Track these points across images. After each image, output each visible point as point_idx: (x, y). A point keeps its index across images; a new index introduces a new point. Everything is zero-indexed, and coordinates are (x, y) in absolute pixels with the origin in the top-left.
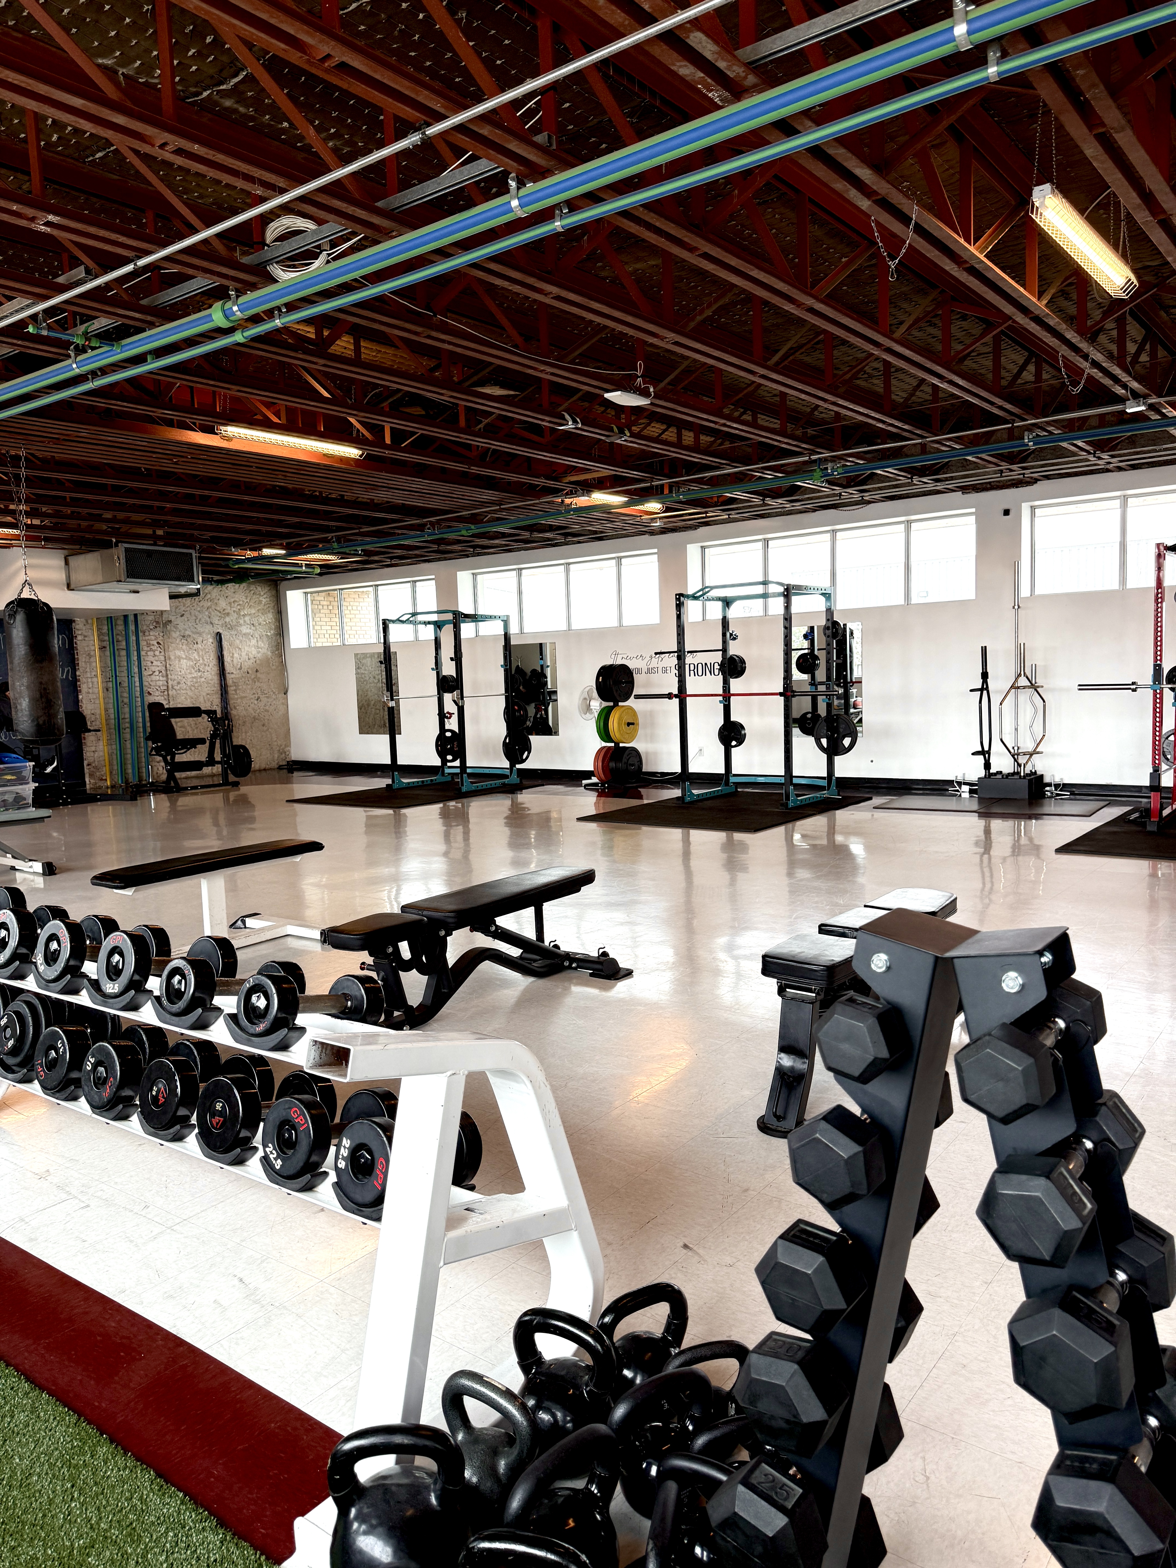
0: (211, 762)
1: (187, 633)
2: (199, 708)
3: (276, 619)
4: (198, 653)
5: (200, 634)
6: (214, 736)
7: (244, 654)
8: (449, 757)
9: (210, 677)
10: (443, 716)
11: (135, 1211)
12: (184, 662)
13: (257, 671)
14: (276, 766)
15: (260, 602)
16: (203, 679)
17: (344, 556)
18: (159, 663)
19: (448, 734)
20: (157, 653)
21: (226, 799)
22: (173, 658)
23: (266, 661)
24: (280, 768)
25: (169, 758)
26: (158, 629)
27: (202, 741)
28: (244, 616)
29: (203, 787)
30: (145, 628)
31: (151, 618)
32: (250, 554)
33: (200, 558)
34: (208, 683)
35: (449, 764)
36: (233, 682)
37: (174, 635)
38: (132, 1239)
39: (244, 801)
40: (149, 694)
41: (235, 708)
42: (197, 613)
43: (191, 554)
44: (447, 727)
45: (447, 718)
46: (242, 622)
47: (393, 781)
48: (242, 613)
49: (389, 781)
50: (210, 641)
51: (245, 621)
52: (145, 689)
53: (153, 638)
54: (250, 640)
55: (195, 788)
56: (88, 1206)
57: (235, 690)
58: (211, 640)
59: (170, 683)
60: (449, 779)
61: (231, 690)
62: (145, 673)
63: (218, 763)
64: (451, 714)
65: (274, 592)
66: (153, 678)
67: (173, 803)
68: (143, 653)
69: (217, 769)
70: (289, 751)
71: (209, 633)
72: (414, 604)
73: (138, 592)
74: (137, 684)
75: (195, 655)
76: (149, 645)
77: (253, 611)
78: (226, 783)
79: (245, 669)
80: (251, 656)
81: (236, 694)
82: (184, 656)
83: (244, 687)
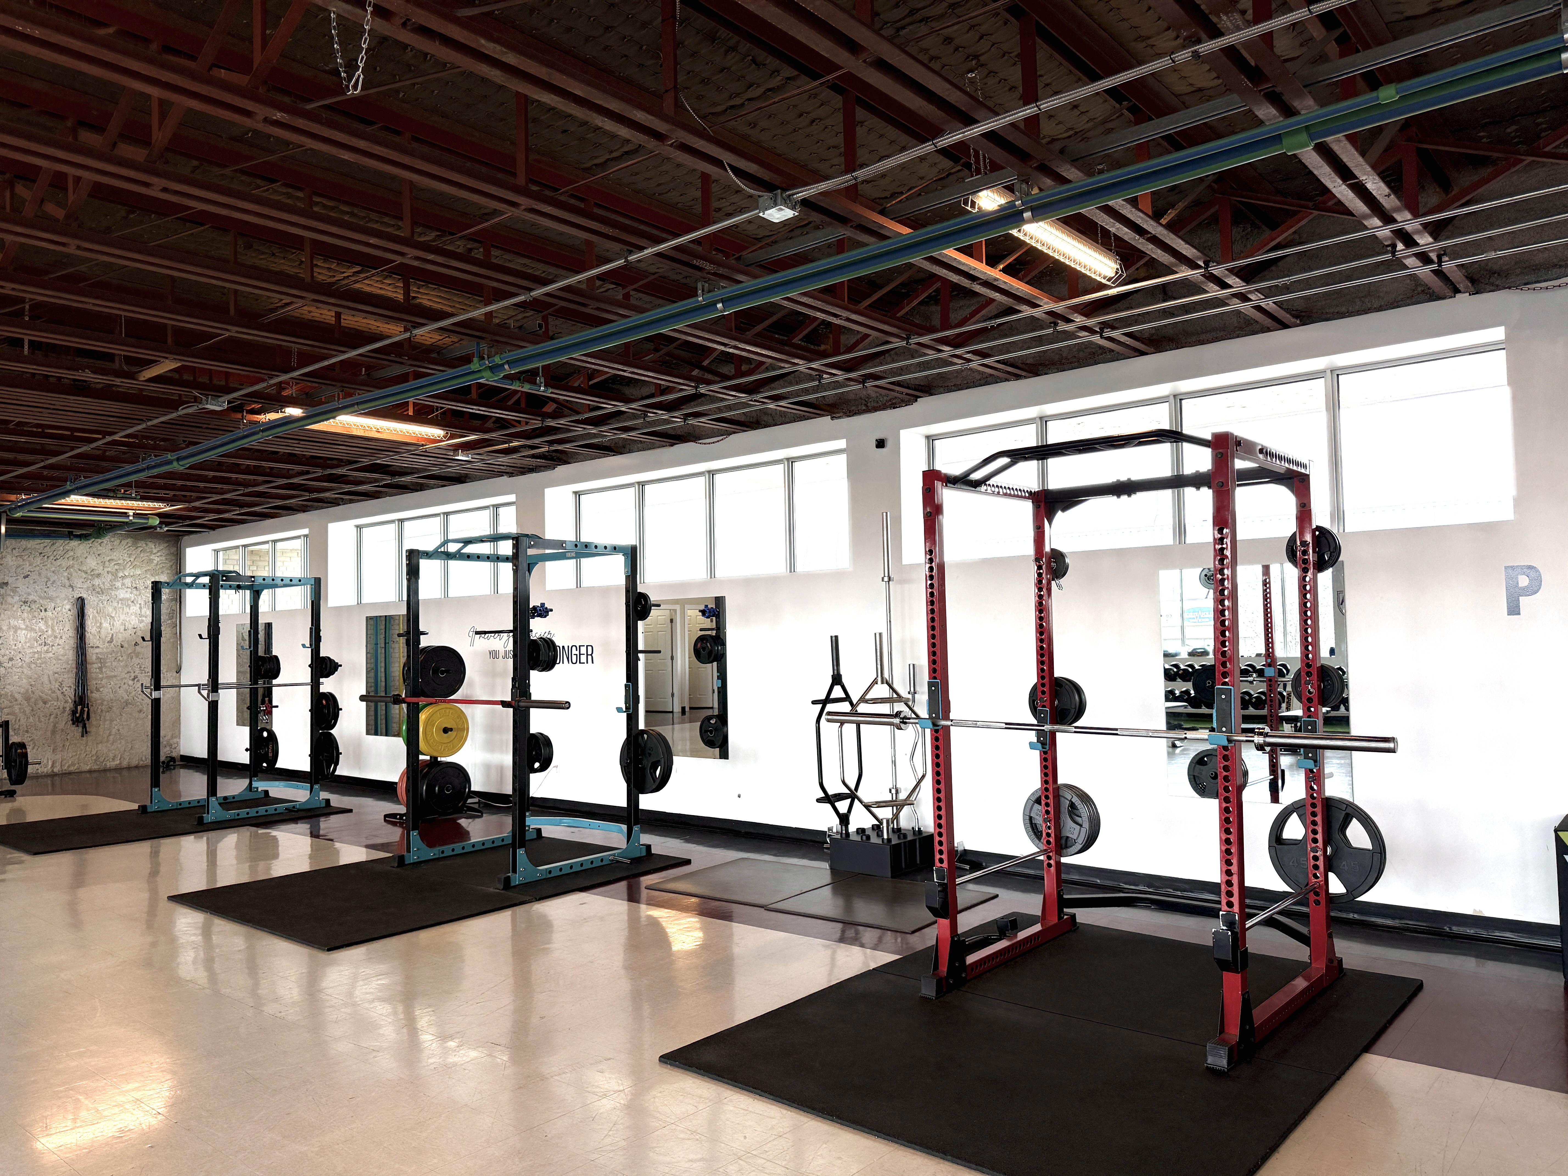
1: (31, 598)
5: (51, 599)
7: (117, 624)
9: (61, 651)
15: (151, 561)
16: (51, 655)
28: (123, 578)
34: (56, 659)
36: (98, 658)
37: (9, 600)
41: (98, 690)
42: (50, 574)
46: (119, 584)
48: (121, 574)
51: (123, 584)
54: (129, 606)
57: (100, 669)
58: (67, 607)
61: (94, 668)
65: (174, 550)
70: (178, 744)
71: (67, 598)
75: (42, 626)
77: (138, 572)
79: (118, 641)
81: (101, 672)
82: (23, 627)
83: (115, 664)
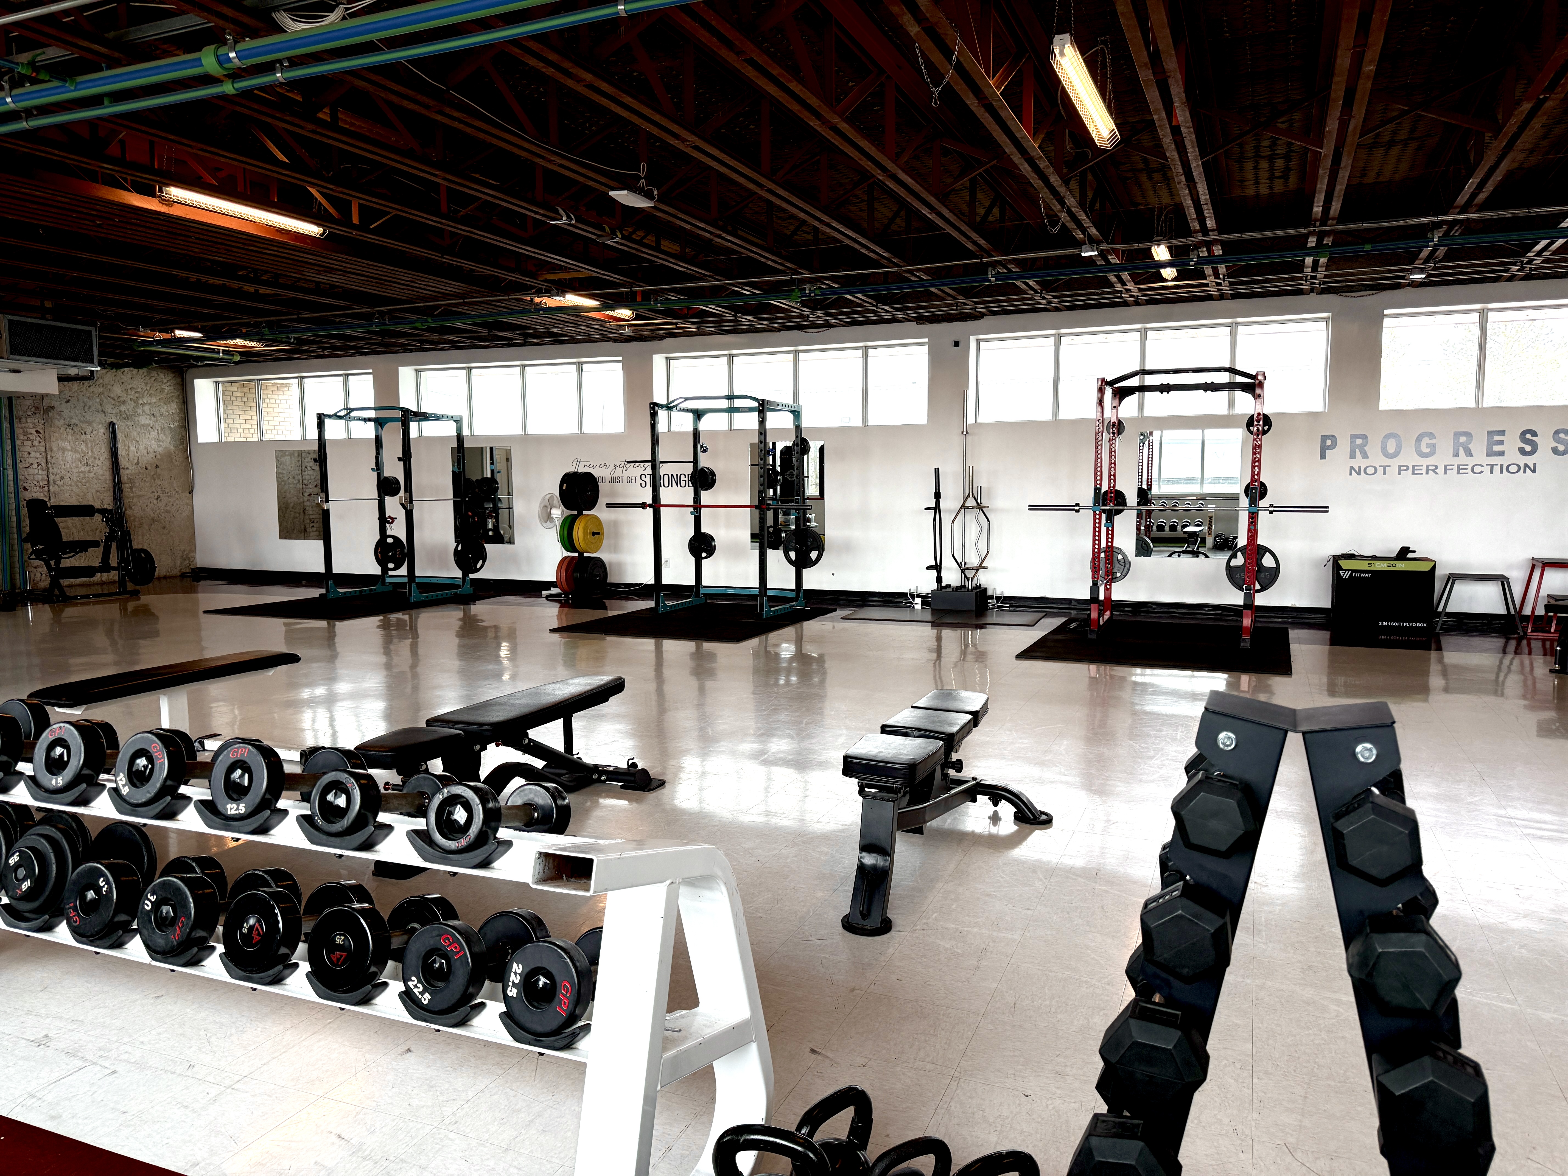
0: (105, 567)
1: (74, 421)
2: (92, 506)
3: (180, 409)
4: (87, 444)
5: (89, 423)
6: (109, 539)
7: (142, 447)
8: (391, 565)
9: (101, 472)
10: (384, 520)
11: (178, 1072)
12: (69, 454)
13: (157, 467)
14: (179, 574)
15: (162, 391)
16: (92, 475)
17: (270, 343)
18: (38, 455)
19: (390, 540)
20: (36, 443)
21: (124, 610)
22: (55, 449)
23: (169, 456)
24: (183, 576)
25: (52, 562)
26: (38, 415)
27: (95, 544)
28: (143, 405)
29: (95, 596)
30: (21, 413)
31: (29, 403)
32: (159, 335)
33: (100, 337)
34: (98, 479)
35: (390, 573)
36: (129, 479)
37: (57, 422)
38: (185, 1104)
39: (146, 612)
40: (25, 489)
41: (130, 508)
42: (86, 400)
43: (90, 332)
44: (389, 532)
45: (389, 523)
46: (140, 411)
47: (327, 591)
48: (141, 402)
49: (323, 591)
50: (101, 433)
51: (143, 411)
52: (20, 483)
53: (31, 425)
54: (149, 432)
55: (86, 597)
56: (114, 1072)
57: (131, 488)
58: (102, 431)
59: (52, 477)
60: (391, 588)
61: (126, 487)
62: (20, 465)
63: (114, 568)
64: (393, 519)
65: (179, 380)
66: (31, 471)
67: (57, 613)
68: (18, 443)
69: (113, 575)
70: (194, 557)
71: (101, 423)
72: (347, 400)
73: (18, 371)
74: (11, 477)
75: (83, 446)
76: (25, 433)
77: (154, 400)
78: (124, 591)
79: (143, 464)
80: (151, 450)
81: (132, 492)
82: (69, 448)
83: (142, 484)
